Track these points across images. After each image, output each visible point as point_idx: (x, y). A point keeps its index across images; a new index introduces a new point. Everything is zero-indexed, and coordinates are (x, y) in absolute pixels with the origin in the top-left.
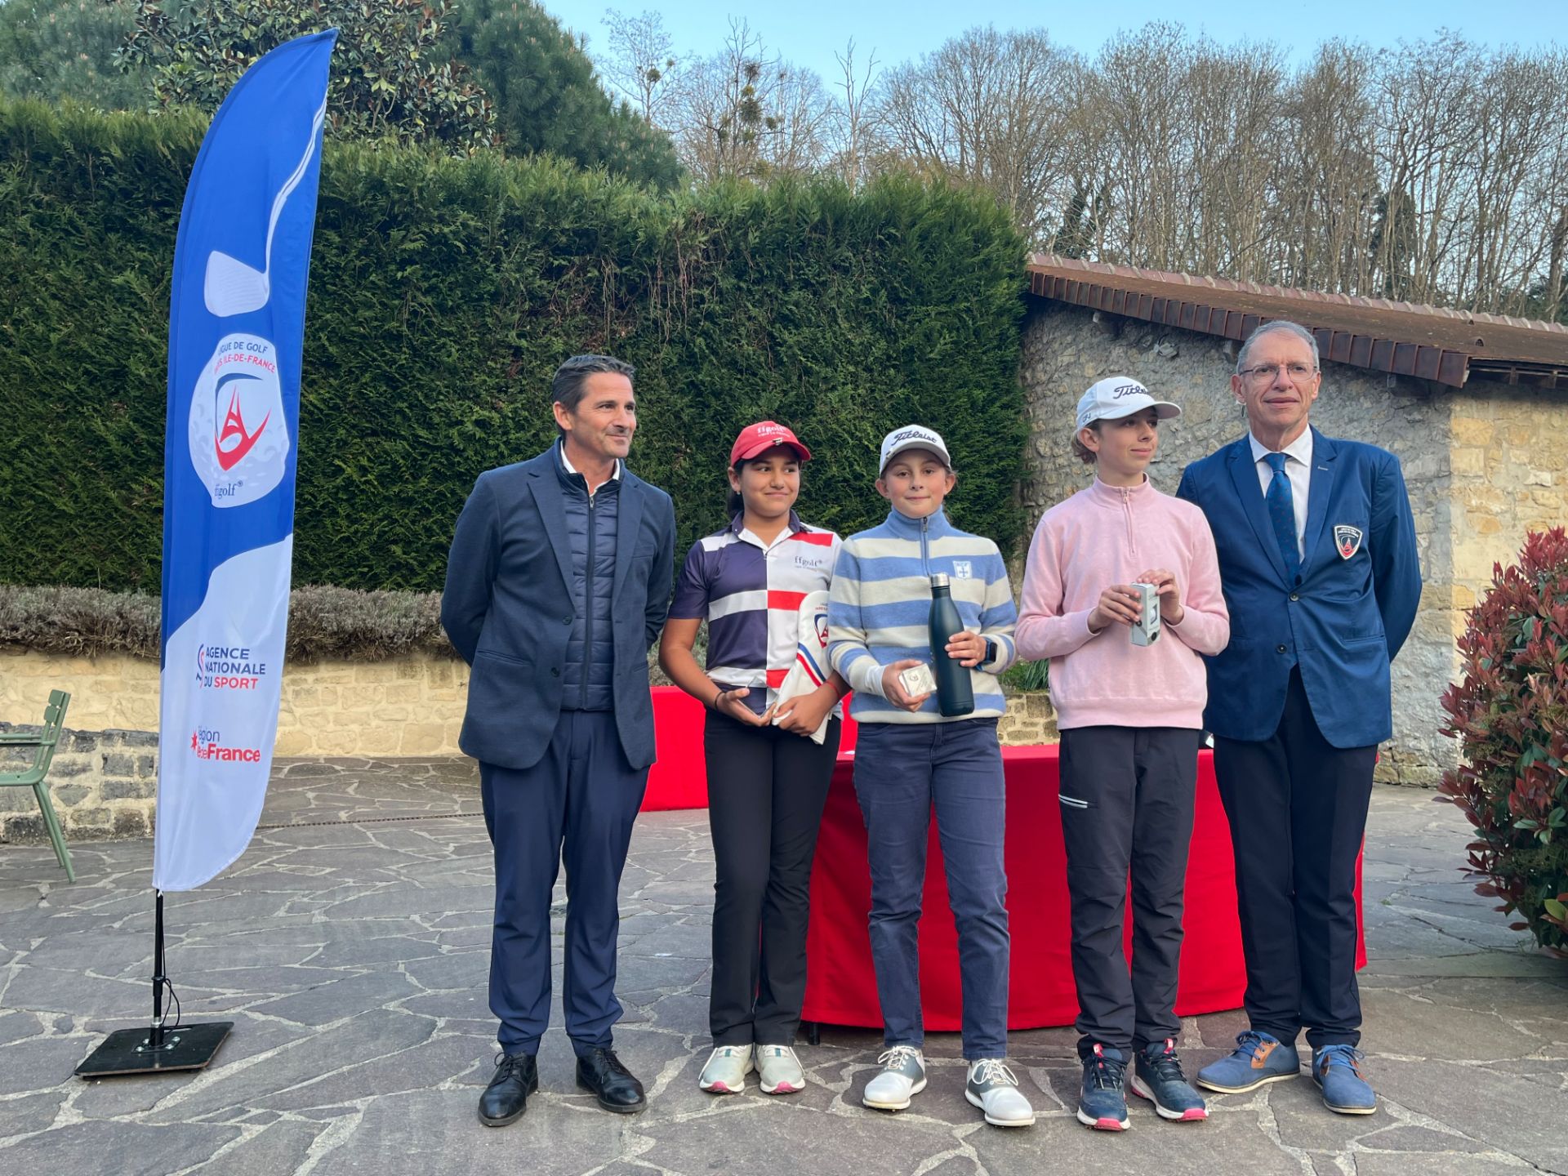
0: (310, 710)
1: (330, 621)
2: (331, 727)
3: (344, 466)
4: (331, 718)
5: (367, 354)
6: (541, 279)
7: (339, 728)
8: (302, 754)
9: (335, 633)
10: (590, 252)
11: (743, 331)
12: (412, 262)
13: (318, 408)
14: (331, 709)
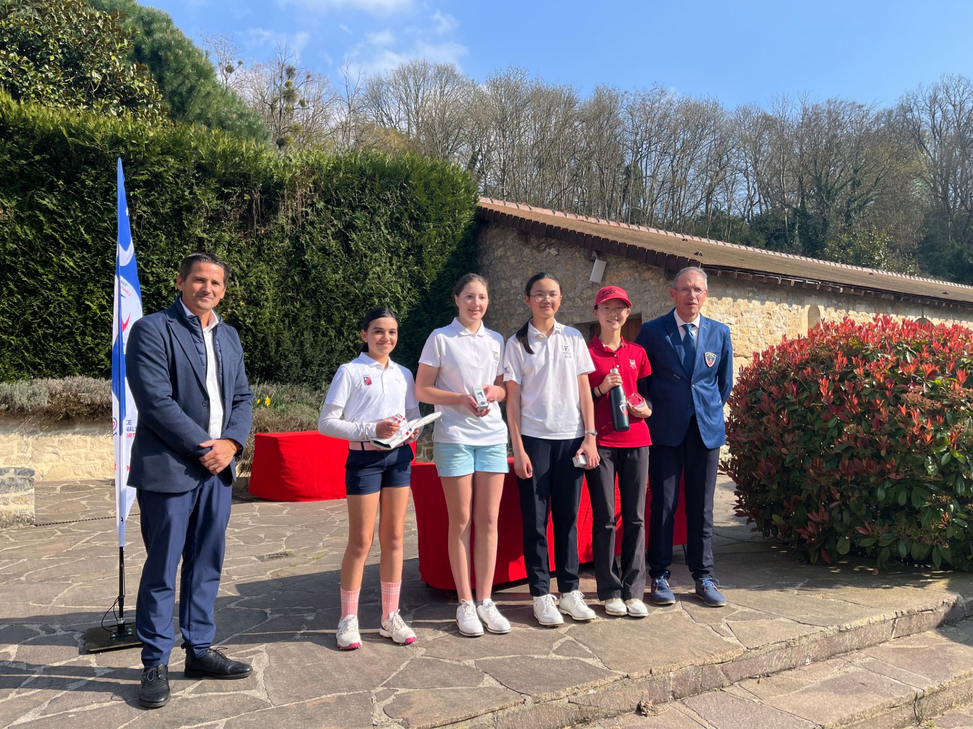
0: (69, 452)
1: (86, 398)
2: (82, 462)
3: (91, 305)
4: (83, 456)
5: (109, 239)
6: (217, 200)
7: (89, 462)
8: (64, 478)
9: (88, 405)
10: (246, 186)
11: (329, 232)
12: (140, 187)
13: (76, 270)
14: (83, 451)
